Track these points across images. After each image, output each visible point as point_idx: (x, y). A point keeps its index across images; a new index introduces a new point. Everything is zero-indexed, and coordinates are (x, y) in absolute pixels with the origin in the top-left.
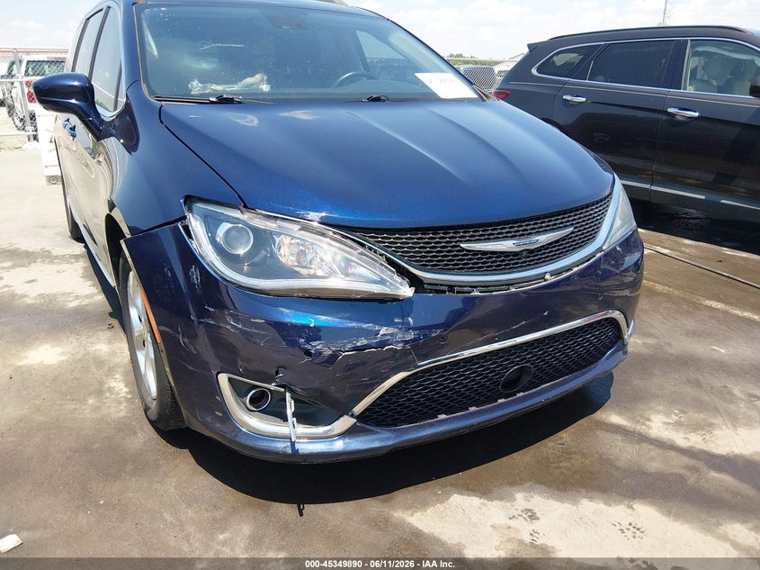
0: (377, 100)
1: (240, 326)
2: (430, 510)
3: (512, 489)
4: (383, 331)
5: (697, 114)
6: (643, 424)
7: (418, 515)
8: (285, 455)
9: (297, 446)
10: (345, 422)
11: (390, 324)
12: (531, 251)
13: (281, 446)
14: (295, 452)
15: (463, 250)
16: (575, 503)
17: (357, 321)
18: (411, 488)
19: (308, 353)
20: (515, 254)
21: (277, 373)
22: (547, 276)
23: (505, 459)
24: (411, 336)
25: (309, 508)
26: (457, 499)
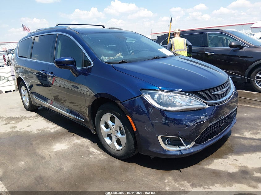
0: (157, 58)
1: (167, 121)
2: (212, 164)
3: (227, 156)
4: (202, 117)
5: (214, 53)
6: (244, 135)
7: (210, 166)
8: (180, 155)
9: (182, 152)
10: (193, 143)
11: (203, 115)
12: (223, 93)
13: (178, 153)
14: (182, 154)
15: (212, 94)
16: (243, 155)
17: (196, 116)
18: (203, 161)
19: (187, 126)
20: (221, 94)
21: (178, 133)
22: (228, 99)
23: (219, 149)
24: (207, 118)
25: (182, 170)
26: (216, 161)
